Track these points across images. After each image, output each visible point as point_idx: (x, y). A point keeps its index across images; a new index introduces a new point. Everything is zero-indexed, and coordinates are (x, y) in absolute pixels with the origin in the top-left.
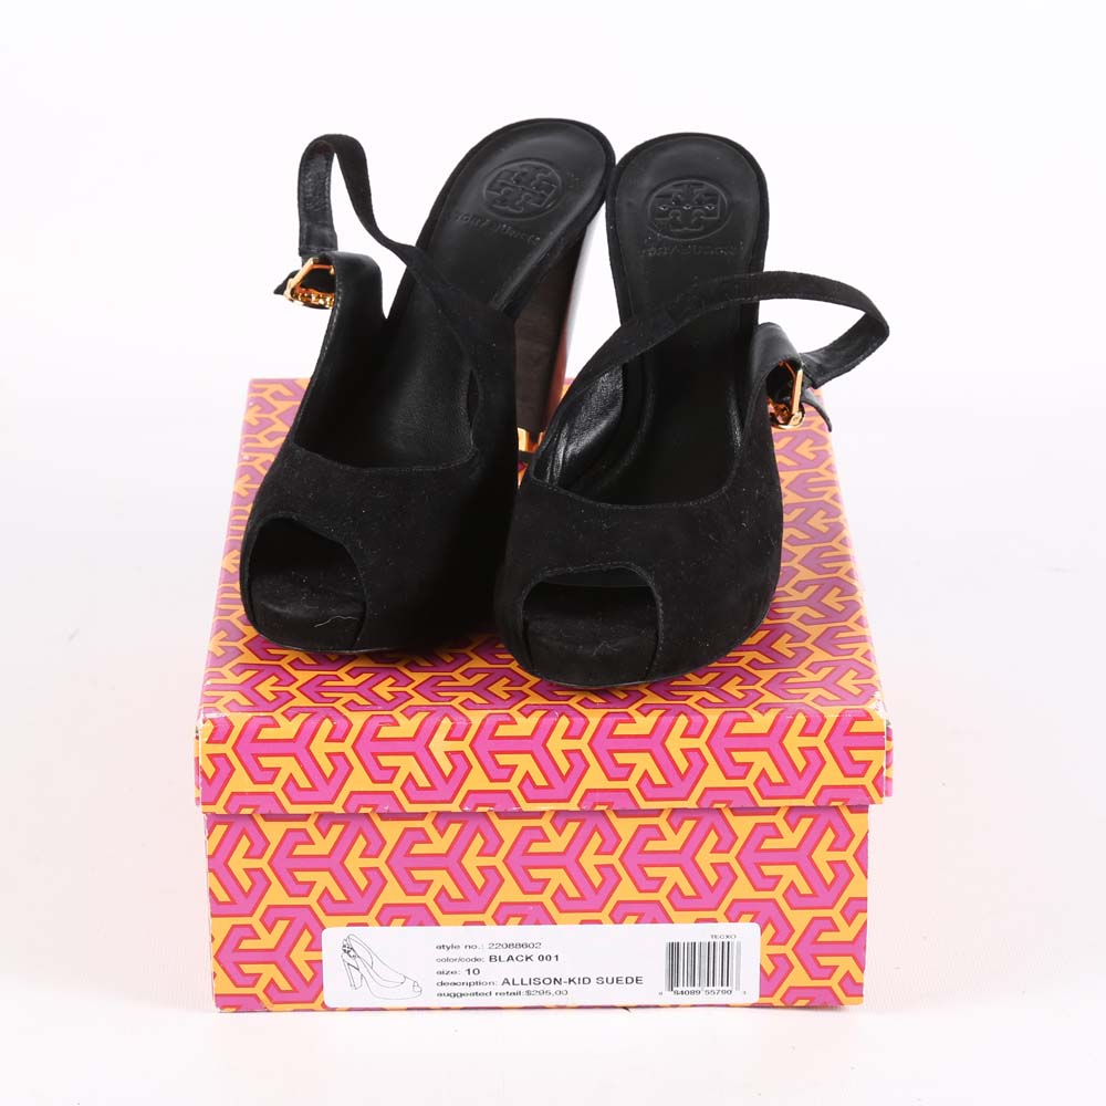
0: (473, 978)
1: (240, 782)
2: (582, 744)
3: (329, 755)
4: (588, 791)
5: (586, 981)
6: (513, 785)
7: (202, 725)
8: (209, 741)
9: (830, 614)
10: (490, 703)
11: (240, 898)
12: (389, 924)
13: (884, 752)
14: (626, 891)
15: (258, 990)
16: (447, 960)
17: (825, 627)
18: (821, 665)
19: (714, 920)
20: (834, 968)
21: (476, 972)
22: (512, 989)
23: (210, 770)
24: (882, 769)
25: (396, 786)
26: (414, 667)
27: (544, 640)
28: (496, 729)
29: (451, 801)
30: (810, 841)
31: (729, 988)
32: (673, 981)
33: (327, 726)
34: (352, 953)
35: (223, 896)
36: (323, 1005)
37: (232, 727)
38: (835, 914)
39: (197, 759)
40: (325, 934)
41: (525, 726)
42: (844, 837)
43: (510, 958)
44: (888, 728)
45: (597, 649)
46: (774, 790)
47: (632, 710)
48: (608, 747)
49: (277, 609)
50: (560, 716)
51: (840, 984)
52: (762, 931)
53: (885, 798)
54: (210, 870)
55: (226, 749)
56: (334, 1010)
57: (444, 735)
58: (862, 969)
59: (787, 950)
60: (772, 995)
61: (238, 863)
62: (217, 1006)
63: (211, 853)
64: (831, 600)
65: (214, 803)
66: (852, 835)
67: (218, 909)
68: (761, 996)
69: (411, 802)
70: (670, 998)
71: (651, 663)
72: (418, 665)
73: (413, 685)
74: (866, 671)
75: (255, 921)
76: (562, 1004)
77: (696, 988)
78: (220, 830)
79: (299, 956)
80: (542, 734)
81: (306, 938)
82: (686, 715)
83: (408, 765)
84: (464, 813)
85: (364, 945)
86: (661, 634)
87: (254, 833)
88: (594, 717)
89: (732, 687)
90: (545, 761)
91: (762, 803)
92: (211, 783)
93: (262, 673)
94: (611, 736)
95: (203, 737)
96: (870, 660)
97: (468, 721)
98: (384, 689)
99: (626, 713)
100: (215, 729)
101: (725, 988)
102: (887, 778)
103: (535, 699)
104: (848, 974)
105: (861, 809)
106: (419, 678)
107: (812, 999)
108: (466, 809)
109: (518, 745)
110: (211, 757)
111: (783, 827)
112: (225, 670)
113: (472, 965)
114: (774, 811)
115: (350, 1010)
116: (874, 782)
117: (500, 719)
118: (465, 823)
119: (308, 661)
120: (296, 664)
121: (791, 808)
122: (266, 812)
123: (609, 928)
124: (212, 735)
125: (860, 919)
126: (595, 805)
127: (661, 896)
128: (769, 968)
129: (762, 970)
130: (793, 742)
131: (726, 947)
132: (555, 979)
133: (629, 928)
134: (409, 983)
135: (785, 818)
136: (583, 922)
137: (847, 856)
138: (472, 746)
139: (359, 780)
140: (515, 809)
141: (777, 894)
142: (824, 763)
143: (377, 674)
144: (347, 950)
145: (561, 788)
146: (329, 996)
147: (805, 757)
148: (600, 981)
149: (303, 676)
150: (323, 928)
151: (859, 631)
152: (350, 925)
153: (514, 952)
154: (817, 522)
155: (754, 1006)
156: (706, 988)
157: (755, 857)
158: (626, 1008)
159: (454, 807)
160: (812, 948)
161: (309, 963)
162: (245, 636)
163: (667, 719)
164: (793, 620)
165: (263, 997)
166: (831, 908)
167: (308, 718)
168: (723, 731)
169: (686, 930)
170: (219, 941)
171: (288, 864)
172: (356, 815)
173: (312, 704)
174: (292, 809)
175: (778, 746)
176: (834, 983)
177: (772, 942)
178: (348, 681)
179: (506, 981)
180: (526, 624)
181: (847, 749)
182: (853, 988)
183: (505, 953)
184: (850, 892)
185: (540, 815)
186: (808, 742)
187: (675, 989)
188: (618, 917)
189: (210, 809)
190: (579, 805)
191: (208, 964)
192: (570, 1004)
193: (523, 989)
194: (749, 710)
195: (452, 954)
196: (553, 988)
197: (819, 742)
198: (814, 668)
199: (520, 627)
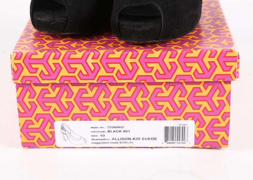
0: (102, 138)
1: (26, 72)
2: (136, 60)
3: (54, 64)
4: (138, 76)
5: (139, 139)
6: (114, 74)
7: (13, 54)
8: (15, 59)
9: (217, 26)
10: (107, 48)
11: (28, 111)
12: (75, 120)
13: (237, 63)
14: (151, 110)
15: (35, 141)
16: (94, 132)
17: (215, 29)
18: (215, 38)
19: (180, 119)
20: (219, 135)
21: (104, 136)
22: (115, 141)
23: (16, 69)
24: (236, 69)
25: (76, 74)
26: (84, 40)
27: (124, 27)
28: (108, 55)
29: (94, 79)
30: (211, 94)
31: (185, 142)
32: (166, 139)
33: (53, 54)
34: (64, 129)
35: (22, 111)
36: (56, 146)
37: (22, 54)
38: (219, 117)
39: (11, 65)
40: (55, 123)
41: (117, 54)
42: (223, 92)
43: (114, 131)
44: (238, 55)
45: (141, 29)
46: (200, 76)
47: (153, 50)
48: (145, 61)
49: (39, 19)
50: (129, 51)
51: (221, 141)
52: (195, 123)
53: (237, 79)
54: (18, 102)
55: (21, 61)
56: (59, 148)
57: (91, 57)
58: (228, 136)
59: (203, 129)
60: (198, 144)
61: (27, 100)
62: (22, 146)
63: (18, 97)
64: (218, 23)
65: (17, 79)
66: (225, 91)
67: (21, 115)
68: (195, 144)
69: (81, 79)
70: (165, 145)
71: (159, 34)
72: (86, 39)
73: (83, 44)
74: (230, 39)
75: (33, 119)
76: (131, 146)
77: (174, 142)
78: (20, 89)
79: (47, 130)
80: (123, 57)
81: (49, 124)
82: (170, 51)
83: (80, 67)
84: (98, 83)
85: (68, 127)
86: (163, 25)
87: (31, 90)
88: (140, 52)
89: (186, 44)
90: (124, 66)
91: (196, 80)
92: (16, 73)
93: (35, 41)
94: (146, 58)
95: (13, 58)
96: (231, 37)
97: (99, 53)
98: (73, 45)
99: (151, 51)
100: (17, 55)
101: (183, 142)
102: (237, 72)
103: (122, 47)
104: (223, 138)
105: (229, 82)
106: (85, 42)
107: (211, 146)
108: (99, 82)
109: (115, 61)
110: (16, 64)
111: (202, 89)
112: (24, 40)
113: (102, 134)
114: (200, 83)
115: (65, 148)
116: (233, 73)
117: (110, 52)
118: (99, 87)
119: (51, 38)
120: (47, 39)
121: (205, 82)
122: (34, 83)
123: (146, 122)
124: (16, 57)
125: (228, 119)
126: (140, 81)
127: (162, 111)
128: (198, 135)
129: (195, 136)
130: (206, 60)
131: (184, 128)
132: (129, 138)
133: (152, 122)
134: (82, 139)
135: (203, 85)
136: (137, 120)
137: (224, 98)
138: (100, 61)
139: (64, 72)
140: (115, 82)
141: (200, 111)
142: (216, 67)
143: (72, 41)
144: (63, 128)
145: (130, 76)
146: (57, 143)
147: (210, 65)
148: (143, 139)
149: (48, 42)
150: (55, 121)
151: (227, 30)
152: (63, 120)
153: (116, 129)
154: (212, 5)
155: (192, 148)
156: (177, 142)
157: (193, 99)
158: (152, 148)
159: (95, 81)
160: (211, 129)
161: (51, 132)
162: (33, 32)
163: (165, 52)
164: (206, 28)
165: (36, 143)
166: (218, 115)
167: (47, 52)
168: (183, 56)
169: (171, 123)
170: (22, 125)
171: (42, 100)
172: (63, 84)
173: (49, 48)
174: (43, 82)
175: (201, 61)
176: (219, 140)
177: (198, 127)
178: (63, 43)
179: (113, 139)
180: (119, 23)
181: (224, 62)
182: (225, 142)
183: (113, 130)
184: (225, 110)
185: (123, 84)
186: (211, 59)
187: (167, 142)
188: (148, 118)
189: (16, 81)
190: (135, 81)
191: (19, 133)
192: (134, 146)
193: (119, 141)
194: (192, 49)
195: (96, 130)
196: (128, 141)
197: (215, 59)
198: (213, 39)
199: (117, 24)
